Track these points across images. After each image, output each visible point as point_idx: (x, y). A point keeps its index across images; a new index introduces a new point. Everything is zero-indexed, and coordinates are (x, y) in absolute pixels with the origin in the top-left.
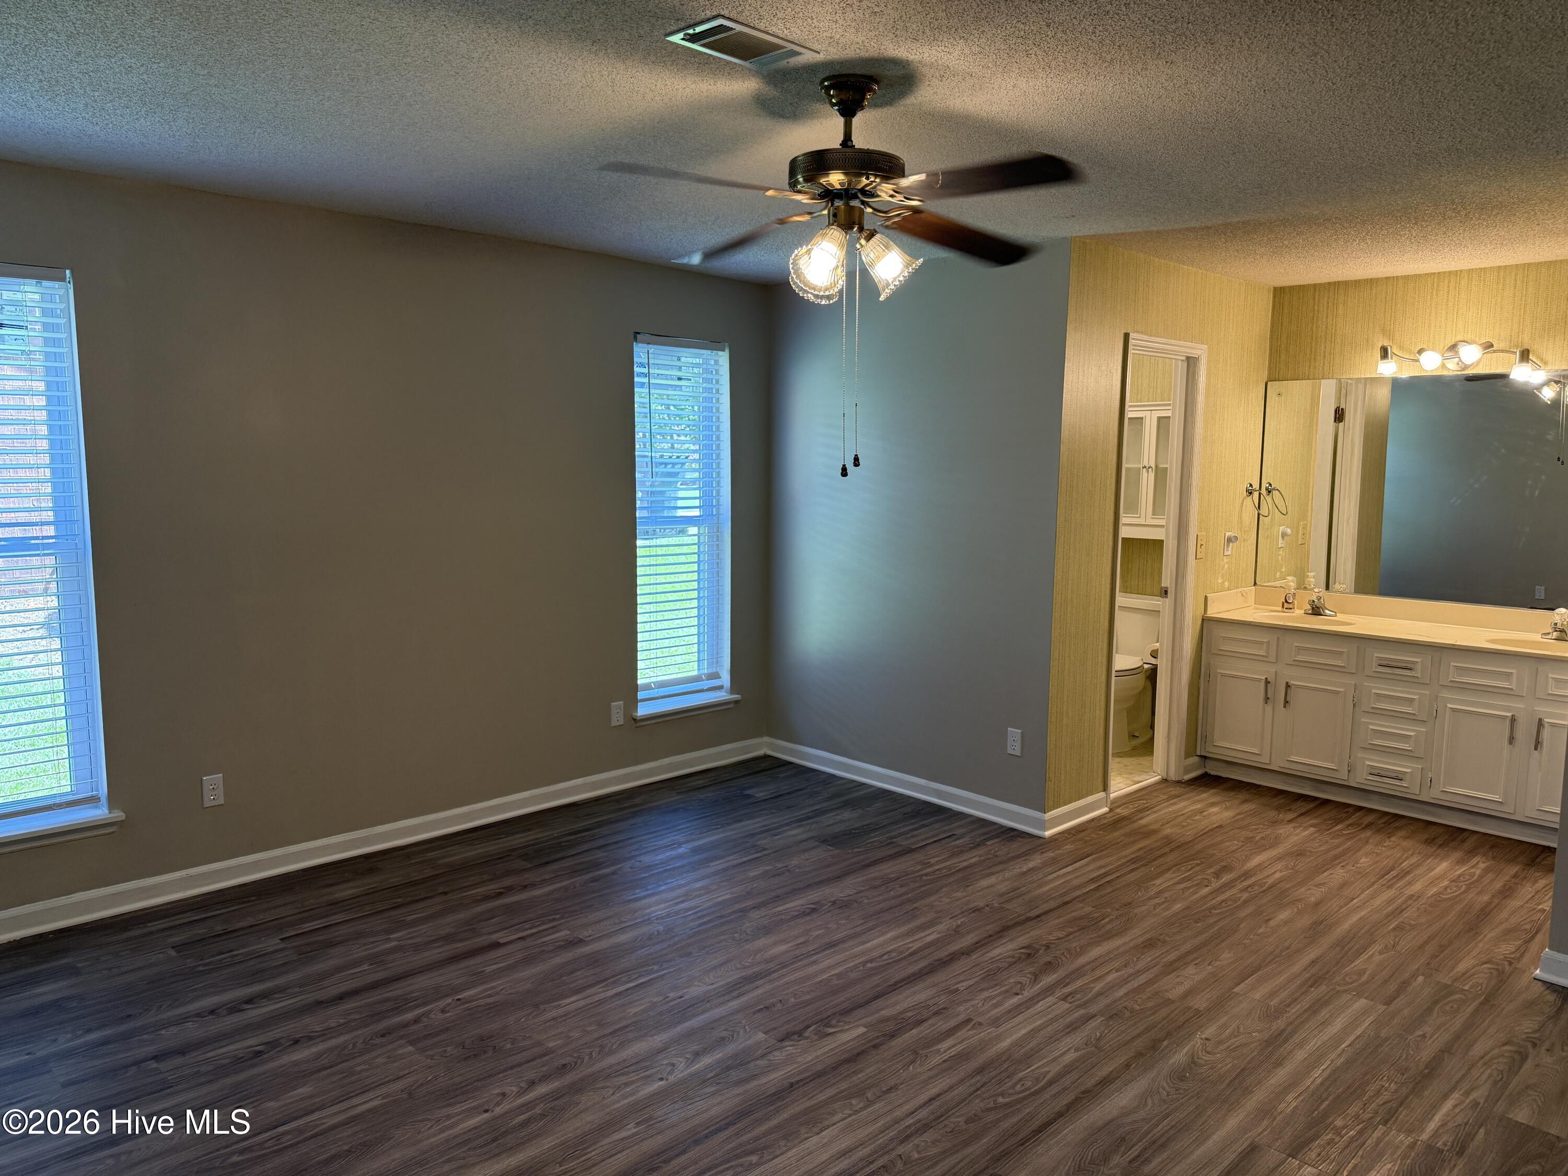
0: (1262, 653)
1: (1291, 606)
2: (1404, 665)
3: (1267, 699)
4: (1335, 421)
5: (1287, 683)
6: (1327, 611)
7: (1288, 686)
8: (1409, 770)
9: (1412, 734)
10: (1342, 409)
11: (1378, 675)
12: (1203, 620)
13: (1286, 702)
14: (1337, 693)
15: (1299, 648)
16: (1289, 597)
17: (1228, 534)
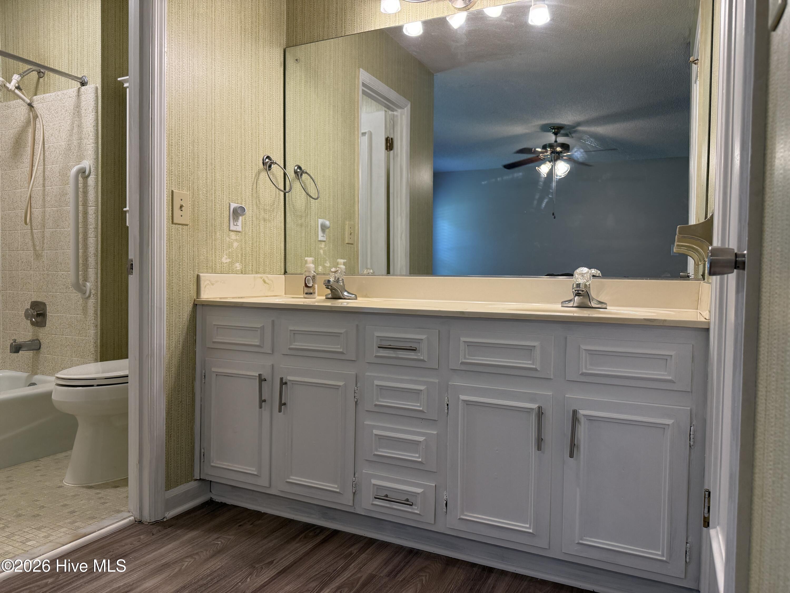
0: (256, 342)
1: (311, 291)
2: (408, 345)
3: (262, 401)
4: (387, 149)
5: (282, 379)
6: (346, 294)
7: (283, 383)
8: (420, 490)
9: (421, 439)
10: (392, 139)
11: (379, 361)
12: (195, 305)
13: (282, 404)
14: (337, 387)
15: (295, 333)
16: (308, 280)
17: (233, 205)
